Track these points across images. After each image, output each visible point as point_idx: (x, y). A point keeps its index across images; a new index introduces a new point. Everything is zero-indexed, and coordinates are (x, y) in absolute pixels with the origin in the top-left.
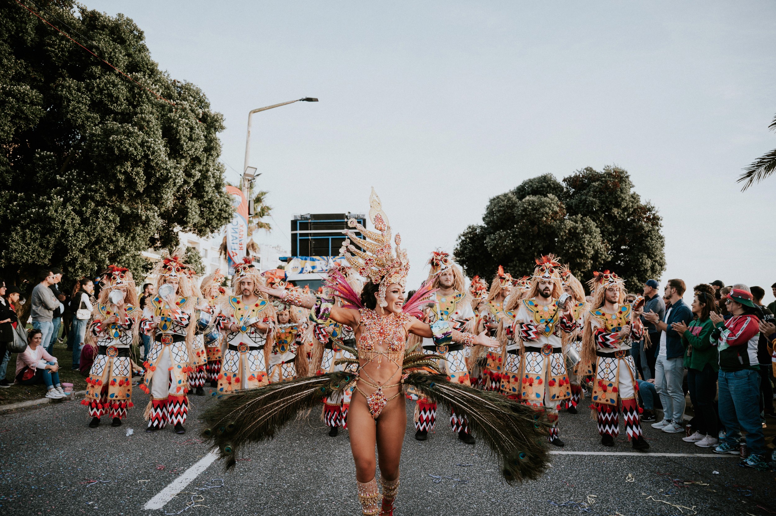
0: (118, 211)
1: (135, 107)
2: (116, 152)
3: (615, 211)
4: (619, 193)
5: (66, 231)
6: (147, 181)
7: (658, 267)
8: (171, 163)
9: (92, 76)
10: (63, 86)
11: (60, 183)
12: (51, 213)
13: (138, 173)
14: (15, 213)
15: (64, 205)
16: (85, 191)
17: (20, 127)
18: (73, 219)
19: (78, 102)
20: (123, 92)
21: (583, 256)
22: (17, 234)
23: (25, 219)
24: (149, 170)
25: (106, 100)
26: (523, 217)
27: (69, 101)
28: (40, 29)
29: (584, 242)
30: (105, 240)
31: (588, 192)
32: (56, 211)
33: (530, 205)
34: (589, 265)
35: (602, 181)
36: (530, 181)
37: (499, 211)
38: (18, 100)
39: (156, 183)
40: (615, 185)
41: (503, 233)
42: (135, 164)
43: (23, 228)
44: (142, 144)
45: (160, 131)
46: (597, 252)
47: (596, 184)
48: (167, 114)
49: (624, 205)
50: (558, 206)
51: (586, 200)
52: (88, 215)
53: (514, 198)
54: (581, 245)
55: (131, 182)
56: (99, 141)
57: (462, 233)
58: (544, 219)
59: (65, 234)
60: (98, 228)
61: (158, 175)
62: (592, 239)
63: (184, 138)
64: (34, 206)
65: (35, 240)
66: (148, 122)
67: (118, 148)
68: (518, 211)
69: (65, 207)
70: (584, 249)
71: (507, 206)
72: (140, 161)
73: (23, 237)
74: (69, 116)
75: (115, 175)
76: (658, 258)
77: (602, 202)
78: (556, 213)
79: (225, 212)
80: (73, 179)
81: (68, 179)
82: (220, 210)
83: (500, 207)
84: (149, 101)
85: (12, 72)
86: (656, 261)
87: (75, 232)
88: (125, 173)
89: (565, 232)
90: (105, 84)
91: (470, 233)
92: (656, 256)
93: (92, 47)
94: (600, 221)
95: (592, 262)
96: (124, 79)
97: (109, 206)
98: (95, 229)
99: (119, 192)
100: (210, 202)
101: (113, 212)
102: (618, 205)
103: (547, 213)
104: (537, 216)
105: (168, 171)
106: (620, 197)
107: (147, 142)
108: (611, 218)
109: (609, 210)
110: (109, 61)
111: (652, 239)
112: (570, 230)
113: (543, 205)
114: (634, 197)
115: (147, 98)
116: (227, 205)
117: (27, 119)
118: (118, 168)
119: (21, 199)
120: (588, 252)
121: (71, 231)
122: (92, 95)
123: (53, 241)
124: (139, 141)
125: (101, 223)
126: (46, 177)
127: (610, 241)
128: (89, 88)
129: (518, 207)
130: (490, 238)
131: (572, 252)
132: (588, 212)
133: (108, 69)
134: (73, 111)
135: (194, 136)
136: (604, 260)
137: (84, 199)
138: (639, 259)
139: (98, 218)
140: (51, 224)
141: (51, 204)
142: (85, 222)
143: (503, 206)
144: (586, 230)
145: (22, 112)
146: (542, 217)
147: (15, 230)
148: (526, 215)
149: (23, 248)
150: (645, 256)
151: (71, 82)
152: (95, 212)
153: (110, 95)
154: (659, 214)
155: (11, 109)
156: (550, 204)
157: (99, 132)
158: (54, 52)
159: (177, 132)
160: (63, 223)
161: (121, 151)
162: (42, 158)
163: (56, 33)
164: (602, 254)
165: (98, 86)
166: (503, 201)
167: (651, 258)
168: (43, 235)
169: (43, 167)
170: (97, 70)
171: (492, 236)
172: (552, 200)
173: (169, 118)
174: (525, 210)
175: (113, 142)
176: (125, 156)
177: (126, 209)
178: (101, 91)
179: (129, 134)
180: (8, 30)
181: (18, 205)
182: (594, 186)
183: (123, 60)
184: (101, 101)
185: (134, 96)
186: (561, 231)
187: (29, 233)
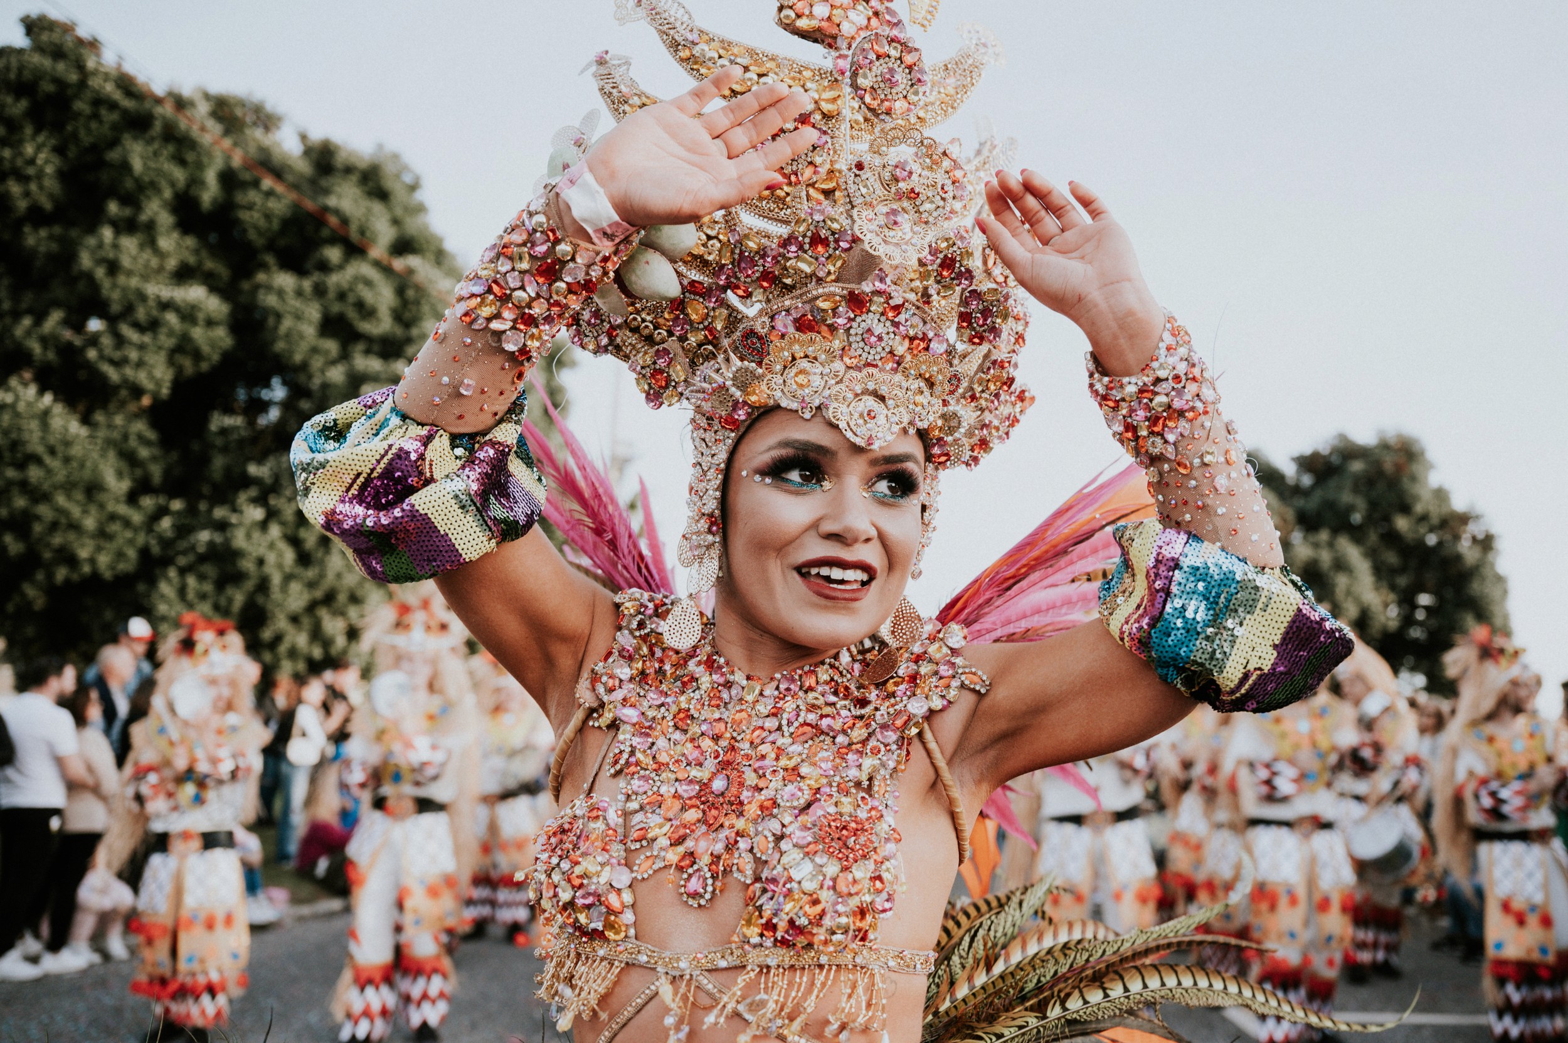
1: (405, 324)
3: (1402, 523)
4: (1406, 484)
5: (268, 579)
9: (324, 267)
10: (270, 291)
11: (257, 481)
12: (239, 540)
14: (165, 543)
15: (264, 525)
18: (280, 554)
19: (297, 319)
20: (383, 297)
22: (170, 583)
23: (185, 554)
25: (352, 314)
27: (279, 317)
28: (228, 179)
31: (1341, 485)
32: (249, 538)
35: (1369, 461)
38: (182, 318)
40: (1399, 468)
43: (183, 571)
46: (1366, 611)
47: (1357, 466)
49: (1419, 508)
51: (1336, 501)
52: (309, 545)
59: (263, 585)
60: (329, 574)
62: (1352, 585)
64: (205, 525)
65: (203, 596)
69: (266, 532)
74: (277, 348)
77: (1373, 505)
81: (272, 473)
85: (172, 263)
87: (288, 578)
90: (351, 284)
92: (1492, 615)
93: (326, 209)
94: (1371, 545)
96: (386, 270)
102: (1405, 509)
106: (1409, 492)
108: (1392, 538)
109: (1387, 519)
110: (359, 237)
111: (1482, 583)
114: (1441, 495)
117: (197, 355)
119: (178, 514)
121: (276, 579)
122: (324, 303)
123: (239, 598)
125: (335, 561)
126: (228, 470)
127: (1393, 587)
128: (320, 291)
132: (1341, 525)
133: (355, 250)
134: (286, 338)
140: (236, 565)
141: (240, 524)
142: (304, 559)
144: (1341, 565)
145: (191, 340)
147: (163, 575)
150: (1470, 618)
151: (285, 280)
153: (360, 305)
154: (1494, 530)
155: (169, 337)
160: (261, 562)
162: (224, 431)
163: (256, 184)
164: (1377, 617)
165: (336, 289)
168: (220, 586)
169: (225, 450)
170: (333, 254)
178: (342, 296)
180: (174, 186)
182: (1353, 471)
183: (384, 233)
184: (342, 315)
185: (404, 304)
187: (191, 581)
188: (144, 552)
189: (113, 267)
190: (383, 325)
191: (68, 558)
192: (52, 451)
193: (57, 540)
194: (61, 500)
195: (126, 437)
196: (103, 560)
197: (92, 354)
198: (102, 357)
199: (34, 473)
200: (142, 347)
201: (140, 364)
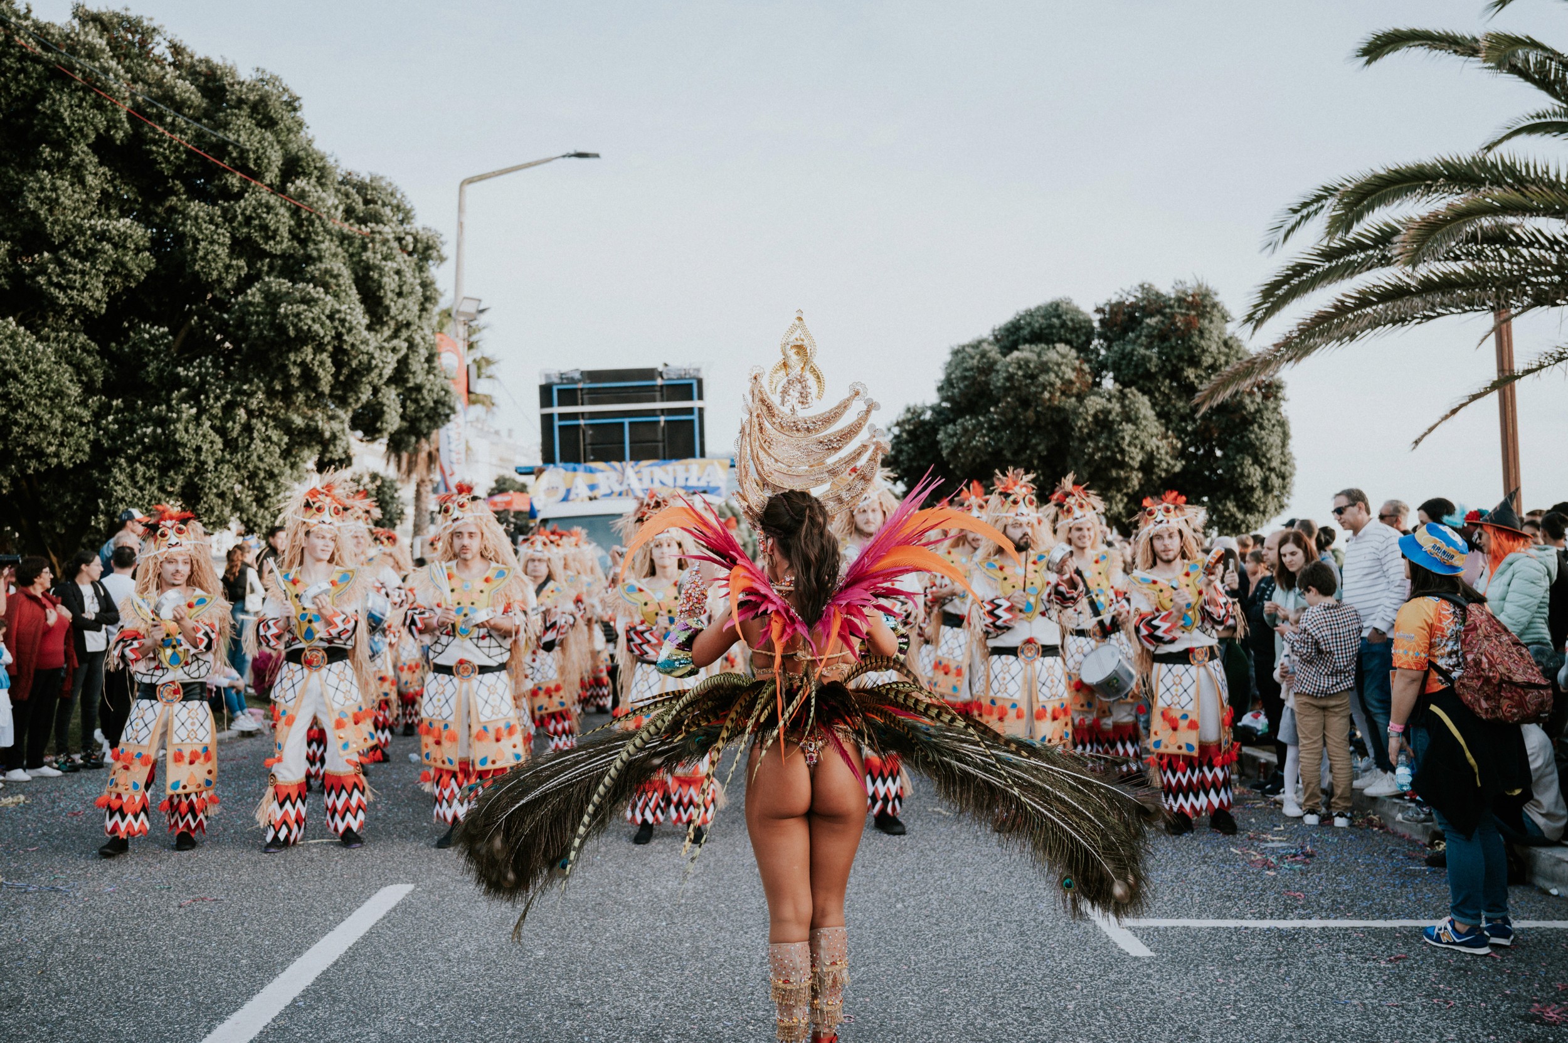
0: (286, 426)
1: (303, 243)
2: (292, 333)
3: (1191, 374)
4: (1196, 339)
5: (204, 463)
6: (336, 376)
7: (1275, 481)
8: (374, 340)
9: (227, 194)
10: (186, 217)
11: (187, 382)
12: (179, 432)
13: (322, 363)
14: (113, 438)
15: (197, 419)
16: (232, 394)
17: (113, 288)
18: (212, 442)
19: (212, 242)
20: (282, 221)
21: (1122, 465)
22: (121, 470)
23: (132, 445)
24: (340, 355)
25: (255, 235)
26: (1006, 391)
27: (196, 241)
29: (1123, 438)
30: (262, 475)
31: (1138, 337)
32: (187, 431)
33: (1020, 367)
34: (1136, 482)
35: (1164, 315)
36: (1030, 314)
37: (964, 378)
38: (116, 246)
39: (349, 377)
40: (1189, 324)
41: (969, 422)
42: (320, 348)
43: (131, 461)
44: (331, 317)
45: (354, 287)
46: (1151, 456)
47: (1152, 321)
48: (360, 255)
49: (1207, 360)
50: (1074, 369)
51: (1132, 353)
52: (235, 434)
53: (994, 353)
54: (1118, 445)
55: (309, 378)
56: (258, 314)
57: (895, 422)
58: (1046, 395)
59: (201, 468)
60: (254, 457)
61: (354, 364)
62: (1138, 433)
63: (390, 295)
64: (146, 421)
65: (151, 481)
66: (336, 277)
67: (295, 326)
68: (998, 381)
69: (199, 425)
70: (1122, 452)
71: (978, 368)
72: (329, 343)
73: (132, 477)
74: (197, 267)
75: (283, 368)
76: (1274, 464)
77: (1165, 357)
78: (1071, 382)
79: (444, 404)
80: (207, 374)
81: (199, 374)
82: (436, 402)
83: (966, 370)
84: (328, 232)
86: (1271, 470)
87: (217, 462)
88: (303, 364)
89: (1086, 420)
90: (255, 209)
91: (908, 421)
92: (1269, 460)
94: (1164, 394)
95: (1140, 475)
96: (281, 193)
97: (268, 416)
98: (248, 457)
99: (287, 395)
100: (419, 388)
101: (275, 427)
102: (1195, 362)
103: (1052, 385)
104: (1033, 389)
105: (372, 357)
106: (1197, 346)
107: (339, 311)
109: (1178, 371)
110: (256, 164)
111: (1261, 427)
112: (1095, 416)
113: (1044, 368)
114: (1230, 345)
115: (323, 225)
116: (447, 392)
117: (129, 276)
118: (292, 356)
119: (118, 410)
120: (1132, 458)
122: (233, 228)
123: (180, 481)
124: (327, 312)
125: (258, 446)
126: (161, 371)
127: (1180, 432)
128: (228, 217)
129: (997, 371)
130: (946, 433)
131: (1101, 458)
133: (253, 174)
134: (203, 258)
135: (405, 289)
136: (1166, 471)
137: (229, 409)
138: (1235, 467)
139: (252, 439)
140: (178, 453)
141: (179, 419)
142: (230, 445)
143: (971, 369)
144: (1129, 417)
145: (123, 265)
146: (1042, 392)
147: (115, 464)
148: (1013, 387)
149: (134, 495)
150: (1248, 461)
151: (196, 207)
152: (248, 429)
153: (264, 228)
155: (106, 262)
156: (1059, 365)
157: (258, 299)
158: (163, 155)
159: (380, 286)
160: (198, 450)
161: (298, 330)
162: (153, 339)
163: (160, 118)
164: (1160, 460)
165: (243, 214)
166: (972, 358)
167: (1261, 466)
168: (163, 471)
169: (156, 355)
170: (234, 181)
171: (950, 427)
172: (1064, 356)
173: (367, 263)
174: (1010, 378)
175: (286, 316)
176: (305, 338)
177: (299, 421)
178: (248, 220)
179: (309, 301)
180: (96, 129)
181: (115, 421)
182: (1149, 326)
183: (276, 157)
184: (248, 238)
185: (300, 224)
186: (1078, 419)
187: (140, 468)
188: (96, 444)
189: (53, 204)
190: (284, 244)
191: (39, 454)
192: (25, 368)
193: (32, 440)
194: (32, 406)
195: (73, 349)
196: (66, 453)
197: (41, 280)
198: (50, 282)
199: (13, 387)
200: (83, 273)
201: (84, 287)
